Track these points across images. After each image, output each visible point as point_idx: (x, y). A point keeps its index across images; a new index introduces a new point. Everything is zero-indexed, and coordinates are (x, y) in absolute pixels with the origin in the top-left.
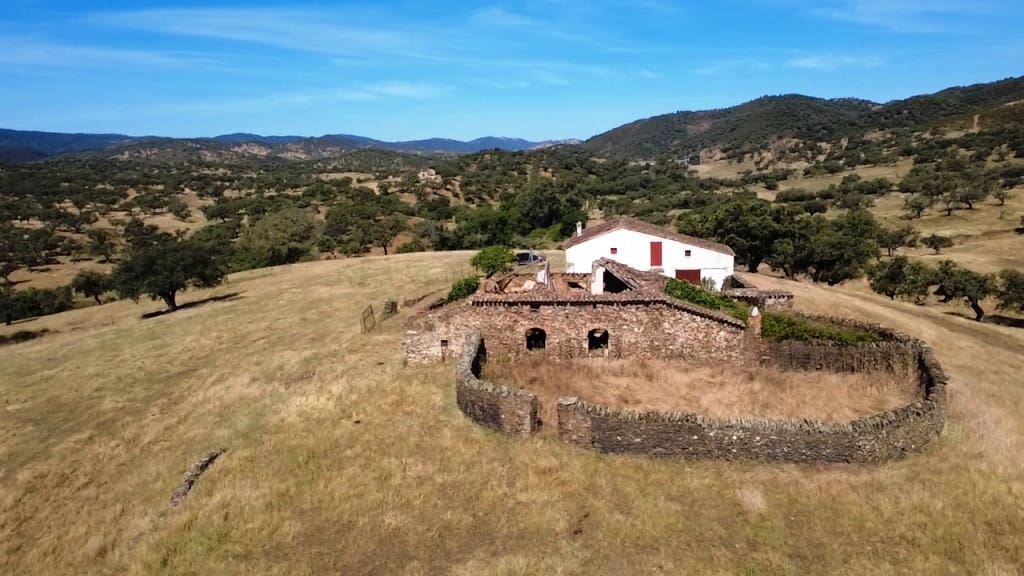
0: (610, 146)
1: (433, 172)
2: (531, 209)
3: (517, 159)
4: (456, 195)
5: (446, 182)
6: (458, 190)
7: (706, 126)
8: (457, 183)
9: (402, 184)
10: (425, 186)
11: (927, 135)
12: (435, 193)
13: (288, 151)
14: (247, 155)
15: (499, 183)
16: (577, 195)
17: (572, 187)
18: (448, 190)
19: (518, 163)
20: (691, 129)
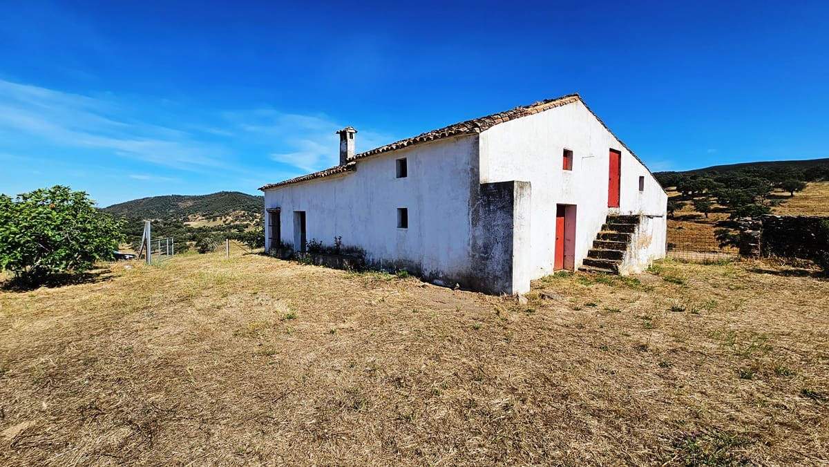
7: (190, 203)
20: (182, 205)
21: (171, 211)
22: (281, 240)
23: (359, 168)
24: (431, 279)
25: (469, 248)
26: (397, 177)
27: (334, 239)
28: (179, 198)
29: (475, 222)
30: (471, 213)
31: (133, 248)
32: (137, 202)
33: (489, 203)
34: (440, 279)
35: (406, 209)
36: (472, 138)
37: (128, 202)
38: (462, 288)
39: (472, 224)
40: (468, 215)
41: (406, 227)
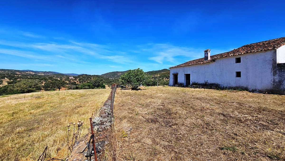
0: (105, 76)
1: (73, 77)
2: (94, 84)
3: (90, 76)
4: (78, 82)
5: (75, 79)
6: (78, 81)
7: (120, 74)
8: (78, 80)
9: (65, 79)
10: (71, 80)
11: (153, 76)
12: (73, 81)
13: (39, 74)
14: (29, 74)
15: (86, 80)
16: (103, 82)
17: (102, 80)
18: (76, 81)
19: (90, 77)
20: (118, 74)
21: (116, 76)
22: (178, 82)
23: (216, 61)
24: (253, 91)
25: (272, 82)
26: (236, 63)
27: (204, 81)
28: (118, 72)
29: (274, 74)
30: (272, 72)
31: (108, 86)
32: (108, 74)
33: (281, 69)
34: (257, 91)
35: (240, 72)
36: (273, 51)
37: (106, 73)
38: (269, 93)
39: (273, 75)
40: (271, 72)
41: (240, 76)
